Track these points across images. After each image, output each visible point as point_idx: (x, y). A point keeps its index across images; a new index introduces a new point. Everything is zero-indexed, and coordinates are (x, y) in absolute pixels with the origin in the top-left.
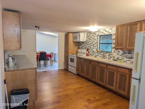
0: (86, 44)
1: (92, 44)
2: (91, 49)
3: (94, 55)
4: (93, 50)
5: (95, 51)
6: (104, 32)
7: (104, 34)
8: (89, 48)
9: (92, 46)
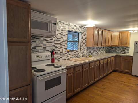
0: (45, 42)
1: (59, 42)
2: (57, 49)
3: (63, 58)
4: (61, 51)
5: (64, 51)
6: (75, 28)
7: (74, 30)
8: (54, 48)
9: (60, 45)
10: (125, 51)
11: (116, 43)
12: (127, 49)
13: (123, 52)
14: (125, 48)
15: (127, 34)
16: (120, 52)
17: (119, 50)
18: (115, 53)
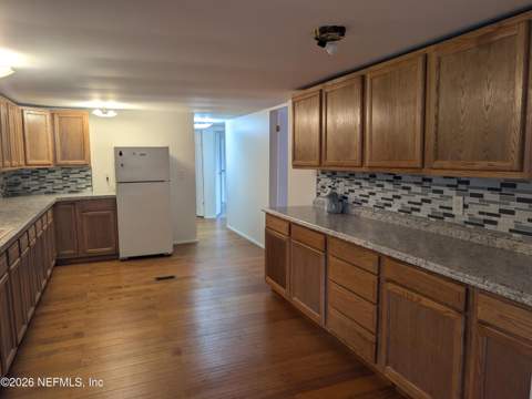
10: (80, 181)
11: (43, 156)
12: (83, 174)
13: (73, 188)
14: (77, 171)
15: (79, 121)
16: (60, 186)
17: (56, 181)
18: (41, 194)
